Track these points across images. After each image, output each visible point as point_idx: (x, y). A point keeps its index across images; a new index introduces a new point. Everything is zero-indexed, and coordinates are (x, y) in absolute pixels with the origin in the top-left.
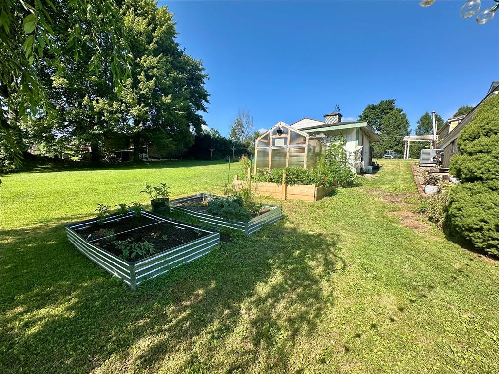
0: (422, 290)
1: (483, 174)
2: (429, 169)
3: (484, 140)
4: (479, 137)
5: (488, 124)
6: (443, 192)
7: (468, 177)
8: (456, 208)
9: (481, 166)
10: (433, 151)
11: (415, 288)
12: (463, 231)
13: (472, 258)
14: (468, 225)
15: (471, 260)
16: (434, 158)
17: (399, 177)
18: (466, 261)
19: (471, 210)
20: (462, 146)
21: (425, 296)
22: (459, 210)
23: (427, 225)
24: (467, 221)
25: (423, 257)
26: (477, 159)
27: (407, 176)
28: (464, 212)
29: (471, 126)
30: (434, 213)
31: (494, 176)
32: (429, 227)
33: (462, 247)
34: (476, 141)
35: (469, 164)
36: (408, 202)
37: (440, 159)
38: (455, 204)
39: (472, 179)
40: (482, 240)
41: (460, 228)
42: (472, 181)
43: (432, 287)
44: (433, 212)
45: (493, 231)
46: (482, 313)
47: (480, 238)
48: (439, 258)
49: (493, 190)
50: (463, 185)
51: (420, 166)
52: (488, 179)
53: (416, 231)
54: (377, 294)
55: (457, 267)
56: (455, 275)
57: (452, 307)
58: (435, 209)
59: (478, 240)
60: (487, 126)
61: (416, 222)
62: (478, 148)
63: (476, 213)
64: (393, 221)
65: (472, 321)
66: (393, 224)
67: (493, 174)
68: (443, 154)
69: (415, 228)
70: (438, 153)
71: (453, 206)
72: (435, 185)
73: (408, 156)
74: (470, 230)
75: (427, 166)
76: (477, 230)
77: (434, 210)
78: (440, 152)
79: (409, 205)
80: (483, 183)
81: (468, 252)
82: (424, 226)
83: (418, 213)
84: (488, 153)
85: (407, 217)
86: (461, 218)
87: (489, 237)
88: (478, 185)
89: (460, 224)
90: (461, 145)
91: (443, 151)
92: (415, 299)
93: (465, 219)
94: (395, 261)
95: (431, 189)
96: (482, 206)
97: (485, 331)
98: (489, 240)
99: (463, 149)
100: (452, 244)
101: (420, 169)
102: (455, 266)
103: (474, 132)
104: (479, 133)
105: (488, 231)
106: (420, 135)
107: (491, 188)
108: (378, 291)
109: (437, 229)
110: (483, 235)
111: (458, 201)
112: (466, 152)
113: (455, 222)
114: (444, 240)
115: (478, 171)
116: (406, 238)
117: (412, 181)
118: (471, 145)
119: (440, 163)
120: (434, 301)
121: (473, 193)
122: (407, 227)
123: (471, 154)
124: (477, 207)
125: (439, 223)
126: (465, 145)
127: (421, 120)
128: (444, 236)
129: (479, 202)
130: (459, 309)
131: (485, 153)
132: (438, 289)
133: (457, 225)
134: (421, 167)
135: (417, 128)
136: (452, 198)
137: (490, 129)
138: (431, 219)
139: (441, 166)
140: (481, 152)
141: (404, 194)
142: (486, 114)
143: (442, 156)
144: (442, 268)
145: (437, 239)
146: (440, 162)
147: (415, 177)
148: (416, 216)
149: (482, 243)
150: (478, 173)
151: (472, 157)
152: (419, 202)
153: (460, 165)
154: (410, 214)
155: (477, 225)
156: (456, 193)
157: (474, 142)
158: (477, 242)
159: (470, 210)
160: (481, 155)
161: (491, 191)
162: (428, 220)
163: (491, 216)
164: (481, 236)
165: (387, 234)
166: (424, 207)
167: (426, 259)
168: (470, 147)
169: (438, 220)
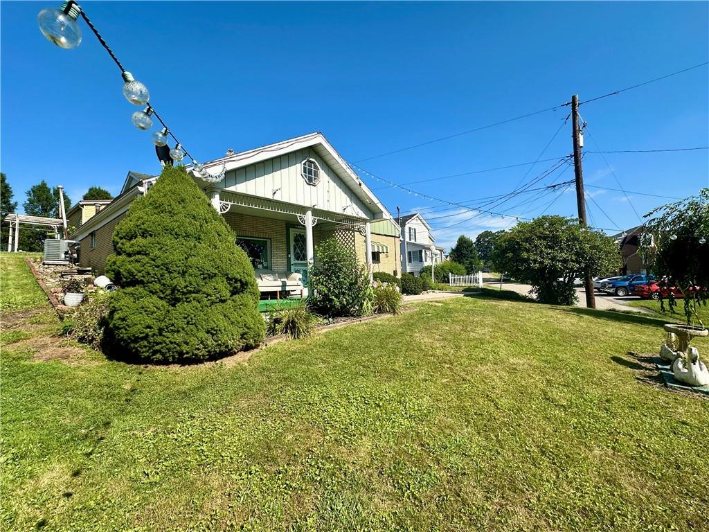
0: (97, 433)
1: (143, 277)
2: (60, 269)
3: (140, 240)
4: (136, 237)
5: (143, 224)
6: (91, 300)
7: (129, 280)
8: (120, 318)
9: (142, 268)
10: (64, 244)
11: (86, 436)
12: (129, 343)
13: (140, 371)
14: (134, 336)
15: (140, 373)
16: (66, 253)
17: (10, 282)
18: (135, 377)
19: (136, 318)
20: (119, 245)
21: (102, 438)
22: (123, 319)
23: (79, 350)
24: (133, 330)
25: (86, 392)
26: (136, 261)
27: (25, 281)
28: (129, 322)
29: (126, 223)
30: (86, 331)
31: (153, 279)
32: (82, 351)
33: (128, 364)
34: (134, 241)
35: (128, 265)
36: (39, 323)
37: (75, 255)
38: (118, 314)
39: (134, 283)
40: (148, 348)
41: (125, 341)
42: (134, 286)
43: (108, 423)
44: (84, 329)
45: (157, 336)
46: (162, 422)
47: (145, 346)
48: (107, 385)
49: (153, 293)
50: (124, 290)
51: (44, 264)
52: (148, 282)
53: (65, 362)
54: (30, 478)
55: (128, 387)
56: (129, 397)
57: (135, 432)
58: (87, 324)
59: (144, 349)
60: (142, 226)
61: (61, 350)
62: (137, 249)
63: (140, 320)
64: (21, 358)
65: (156, 435)
66: (22, 362)
67: (152, 277)
68: (78, 248)
69: (63, 358)
70: (71, 246)
71: (116, 316)
72: (78, 292)
73: (16, 247)
74: (136, 340)
75: (57, 265)
76: (142, 339)
77: (86, 327)
78: (75, 245)
79: (41, 327)
80: (144, 287)
81: (135, 366)
82: (74, 351)
83: (61, 335)
84: (146, 254)
85: (44, 346)
86: (126, 330)
87: (154, 342)
88: (140, 289)
89: (125, 337)
90: (118, 243)
91: (78, 244)
92: (91, 449)
93: (131, 329)
94: (44, 417)
95: (73, 299)
96: (145, 311)
97: (168, 436)
98: (154, 346)
99: (121, 248)
100: (116, 363)
101: (46, 270)
102: (126, 387)
103: (130, 230)
104: (135, 233)
105: (153, 337)
106: (34, 214)
107: (151, 292)
108: (31, 472)
109: (93, 351)
110: (149, 342)
111: (121, 309)
112: (125, 252)
113: (119, 336)
114: (106, 362)
115: (139, 274)
116: (54, 377)
117: (36, 288)
118: (128, 244)
119: (75, 261)
120: (115, 438)
121: (137, 298)
122: (48, 360)
123: (129, 255)
124: (141, 313)
125: (94, 342)
126: (123, 244)
127: (34, 192)
128: (105, 357)
129: (143, 308)
130: (142, 429)
131: (143, 254)
132: (115, 421)
133: (122, 338)
134: (46, 266)
135: (28, 202)
136: (114, 307)
137: (146, 230)
138: (81, 340)
139: (78, 265)
140: (139, 253)
141: (27, 311)
142: (140, 214)
143: (78, 251)
144: (114, 395)
145: (97, 363)
146: (75, 259)
147: (40, 282)
148: (57, 341)
149: (148, 351)
150: (139, 276)
151: (132, 258)
152: (57, 319)
153: (119, 267)
154: (48, 340)
155: (143, 333)
156: (118, 301)
157: (132, 242)
158: (143, 352)
159: (134, 319)
160: (139, 257)
161: (151, 294)
162: (79, 341)
163: (154, 321)
164: (147, 344)
165: (15, 381)
166: (70, 326)
167: (90, 394)
168: (127, 246)
169: (93, 339)
